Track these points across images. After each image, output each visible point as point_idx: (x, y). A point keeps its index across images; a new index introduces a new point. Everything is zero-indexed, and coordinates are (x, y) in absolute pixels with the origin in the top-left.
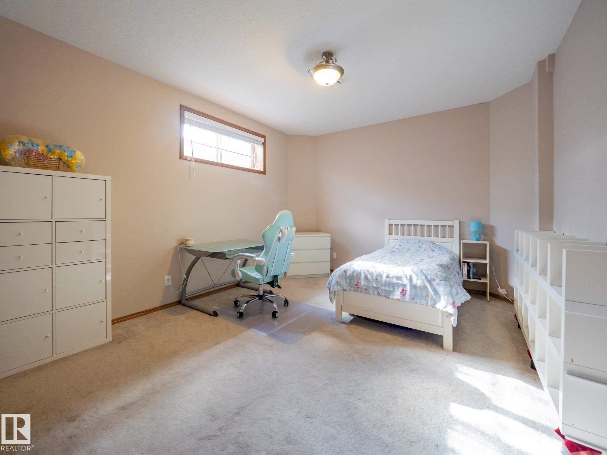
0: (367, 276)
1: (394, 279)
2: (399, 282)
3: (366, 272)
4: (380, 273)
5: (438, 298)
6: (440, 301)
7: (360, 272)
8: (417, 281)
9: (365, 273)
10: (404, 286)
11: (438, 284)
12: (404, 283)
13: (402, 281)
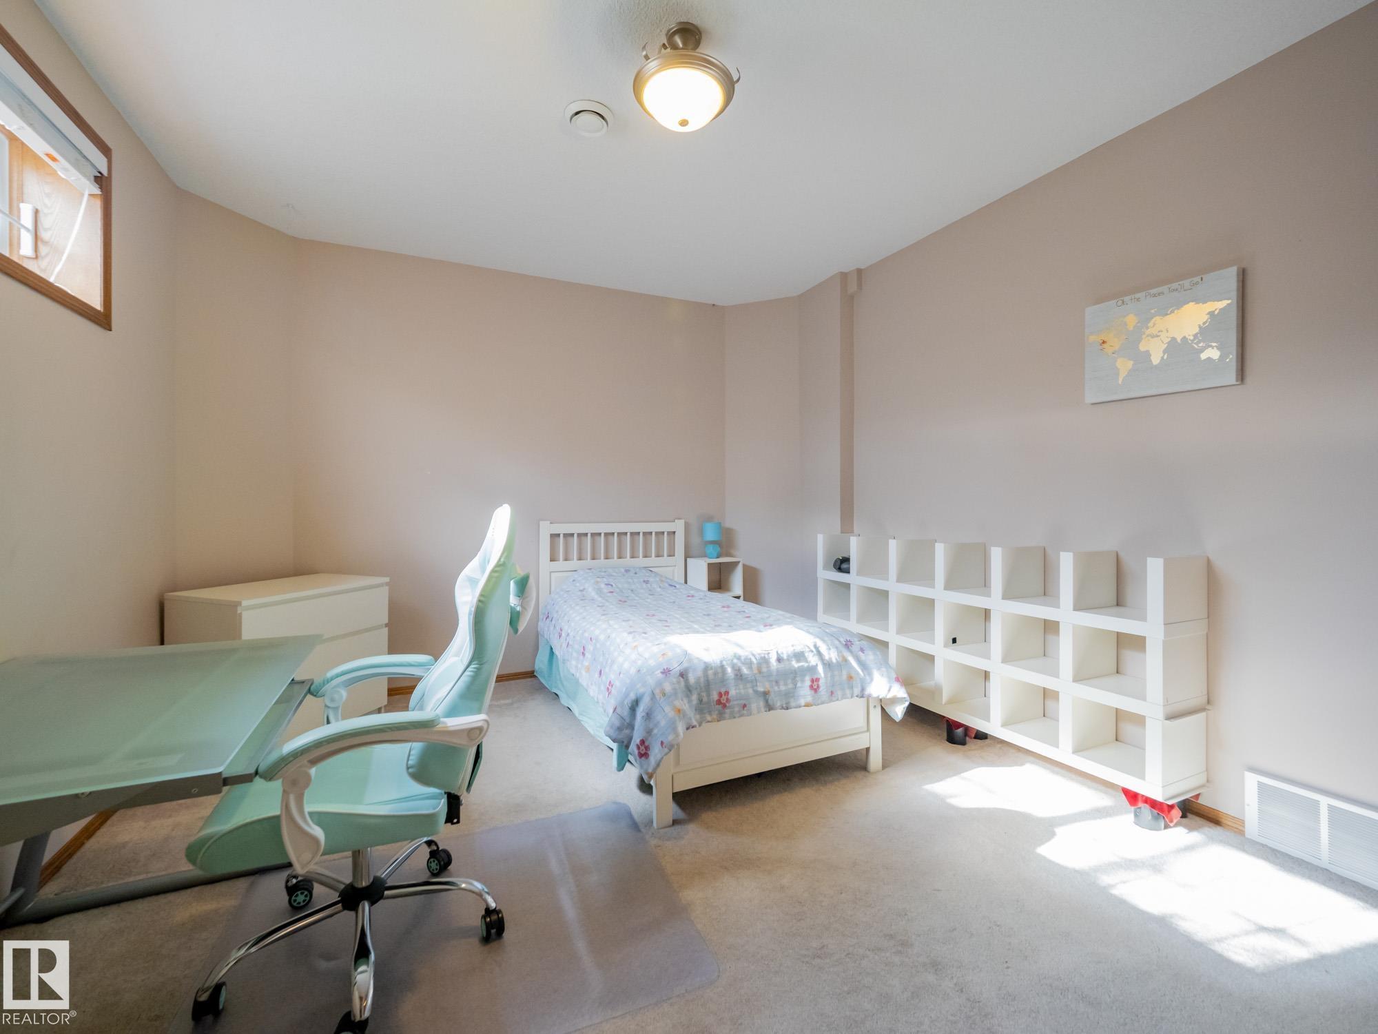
0: (739, 670)
1: (792, 661)
2: (802, 666)
3: (735, 661)
4: (763, 655)
5: (867, 678)
6: (872, 680)
7: (722, 667)
8: (829, 654)
9: (733, 666)
10: (813, 669)
11: (862, 650)
12: (811, 664)
13: (806, 661)
